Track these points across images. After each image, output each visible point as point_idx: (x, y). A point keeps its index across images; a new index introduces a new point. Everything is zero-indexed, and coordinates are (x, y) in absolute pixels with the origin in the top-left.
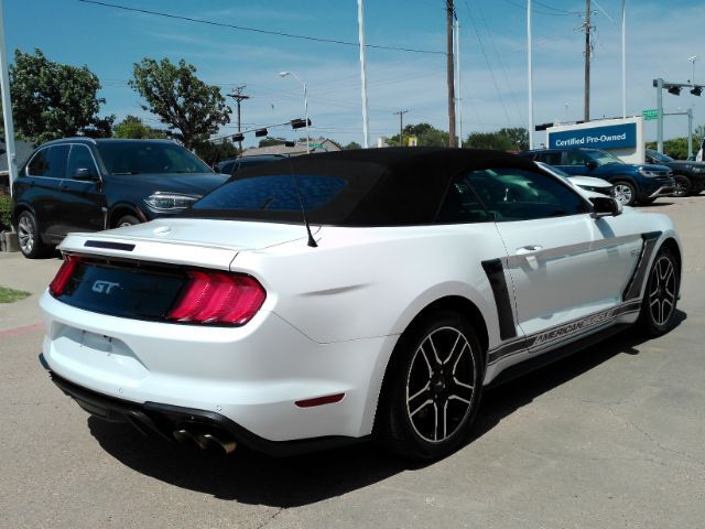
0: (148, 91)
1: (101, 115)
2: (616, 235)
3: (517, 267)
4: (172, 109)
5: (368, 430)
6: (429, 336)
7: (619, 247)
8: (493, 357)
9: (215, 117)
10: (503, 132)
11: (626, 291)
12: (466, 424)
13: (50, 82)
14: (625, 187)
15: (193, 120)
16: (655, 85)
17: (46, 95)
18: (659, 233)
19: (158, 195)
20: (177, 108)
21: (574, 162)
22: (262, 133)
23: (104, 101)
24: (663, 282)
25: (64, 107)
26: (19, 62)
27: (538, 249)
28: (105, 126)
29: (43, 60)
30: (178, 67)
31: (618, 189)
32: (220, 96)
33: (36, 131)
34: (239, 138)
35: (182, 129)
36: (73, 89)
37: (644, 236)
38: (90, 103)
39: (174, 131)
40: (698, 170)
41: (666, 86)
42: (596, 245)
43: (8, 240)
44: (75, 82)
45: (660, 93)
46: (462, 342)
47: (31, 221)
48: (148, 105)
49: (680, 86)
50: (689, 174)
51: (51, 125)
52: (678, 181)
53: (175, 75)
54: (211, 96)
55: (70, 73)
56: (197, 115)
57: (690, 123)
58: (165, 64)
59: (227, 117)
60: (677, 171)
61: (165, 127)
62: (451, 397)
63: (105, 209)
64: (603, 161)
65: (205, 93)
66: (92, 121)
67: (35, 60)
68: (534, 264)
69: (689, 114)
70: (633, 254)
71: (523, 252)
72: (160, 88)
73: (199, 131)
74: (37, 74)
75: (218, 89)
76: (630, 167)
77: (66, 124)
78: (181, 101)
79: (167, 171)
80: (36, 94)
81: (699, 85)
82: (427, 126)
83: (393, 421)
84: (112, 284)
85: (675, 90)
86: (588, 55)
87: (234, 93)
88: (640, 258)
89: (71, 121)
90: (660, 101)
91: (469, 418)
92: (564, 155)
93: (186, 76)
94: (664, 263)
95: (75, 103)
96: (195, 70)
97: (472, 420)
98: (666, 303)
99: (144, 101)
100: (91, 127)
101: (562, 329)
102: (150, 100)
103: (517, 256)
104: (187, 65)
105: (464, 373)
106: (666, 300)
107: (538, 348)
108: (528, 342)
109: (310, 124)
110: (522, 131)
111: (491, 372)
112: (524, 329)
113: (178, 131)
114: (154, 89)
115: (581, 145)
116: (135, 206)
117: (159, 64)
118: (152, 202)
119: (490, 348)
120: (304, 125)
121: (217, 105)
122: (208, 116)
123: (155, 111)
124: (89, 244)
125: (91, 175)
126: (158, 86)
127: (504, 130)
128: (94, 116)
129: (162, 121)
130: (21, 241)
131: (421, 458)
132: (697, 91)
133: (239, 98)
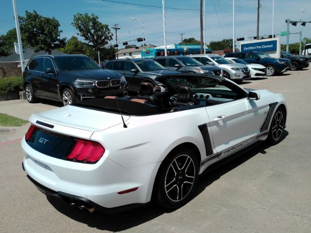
0: (79, 27)
1: (61, 37)
2: (258, 106)
3: (213, 125)
4: (89, 34)
5: (149, 200)
6: (175, 160)
7: (259, 111)
8: (203, 163)
9: (107, 38)
10: (224, 41)
11: (262, 128)
12: (191, 192)
13: (40, 24)
14: (271, 68)
15: (97, 39)
16: (286, 22)
17: (39, 29)
18: (277, 103)
19: (78, 80)
20: (91, 34)
21: (251, 57)
22: (125, 44)
23: (62, 31)
24: (278, 122)
25: (46, 35)
26: (28, 16)
27: (223, 117)
28: (62, 42)
29: (37, 15)
30: (91, 17)
31: (268, 69)
32: (108, 29)
33: (35, 44)
34: (117, 46)
35: (93, 43)
36: (49, 27)
37: (270, 105)
38: (56, 33)
39: (90, 44)
40: (302, 60)
41: (291, 22)
42: (249, 112)
43: (22, 95)
44: (50, 24)
45: (288, 25)
46: (189, 159)
47: (30, 88)
48: (80, 33)
49: (297, 22)
50: (298, 61)
51: (41, 42)
52: (293, 64)
53: (90, 20)
54: (105, 29)
55: (48, 21)
56: (99, 37)
57: (301, 37)
58: (86, 15)
59: (111, 37)
60: (293, 60)
61: (87, 42)
62: (184, 182)
63: (58, 85)
64: (262, 57)
65: (102, 28)
66: (57, 40)
67: (34, 15)
68: (221, 123)
69: (300, 33)
70: (265, 113)
71: (217, 119)
72: (84, 26)
73: (100, 43)
74: (35, 21)
75: (108, 26)
76: (274, 59)
77: (47, 42)
78: (92, 31)
79: (83, 69)
80: (35, 29)
81: (304, 21)
82: (193, 39)
83: (159, 195)
84: (46, 140)
85: (294, 24)
86: (259, 10)
87: (115, 27)
88: (268, 114)
89: (49, 40)
90: (288, 28)
91: (192, 189)
92: (247, 54)
93: (94, 21)
94: (279, 114)
95: (50, 33)
96: (98, 18)
97: (193, 191)
98: (279, 131)
99: (78, 31)
100: (57, 42)
101: (233, 148)
102: (80, 31)
103: (214, 121)
104: (95, 16)
105: (190, 172)
106: (279, 129)
107: (223, 156)
108: (219, 155)
109: (144, 40)
110: (232, 40)
111: (202, 169)
112: (216, 150)
113: (91, 44)
114: (82, 26)
115: (254, 50)
116: (69, 84)
117: (84, 16)
118: (76, 83)
119: (202, 160)
120: (142, 40)
121: (107, 33)
122: (104, 37)
123: (83, 36)
124: (38, 122)
125: (52, 71)
126: (83, 25)
127: (224, 40)
128: (58, 38)
129: (85, 40)
130: (27, 96)
131: (171, 208)
132: (304, 24)
133: (116, 29)
